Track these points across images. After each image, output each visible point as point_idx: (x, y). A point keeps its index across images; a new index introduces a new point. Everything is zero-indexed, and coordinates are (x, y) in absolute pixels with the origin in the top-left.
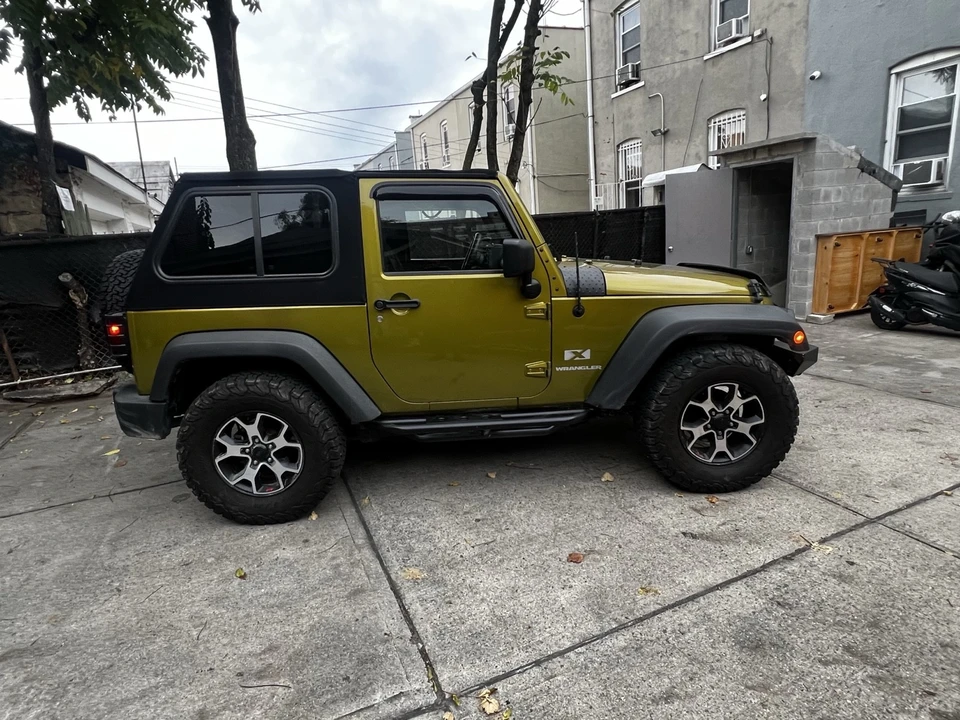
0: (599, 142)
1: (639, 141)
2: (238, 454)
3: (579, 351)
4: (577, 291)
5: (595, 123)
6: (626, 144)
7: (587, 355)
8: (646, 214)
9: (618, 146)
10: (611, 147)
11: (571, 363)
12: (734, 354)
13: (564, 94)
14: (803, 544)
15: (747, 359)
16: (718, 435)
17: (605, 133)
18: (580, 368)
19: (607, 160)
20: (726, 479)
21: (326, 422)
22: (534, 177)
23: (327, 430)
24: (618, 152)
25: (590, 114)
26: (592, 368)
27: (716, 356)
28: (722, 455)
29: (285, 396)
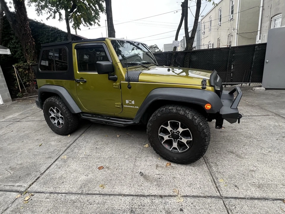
0: (264, 17)
1: (281, 14)
2: (54, 116)
3: (130, 101)
4: (128, 80)
5: (263, 9)
6: (275, 17)
7: (133, 102)
8: (256, 47)
9: (272, 18)
10: (269, 19)
11: (128, 104)
12: (177, 110)
13: (214, 2)
14: (176, 194)
15: (182, 112)
16: (174, 141)
17: (267, 13)
18: (131, 107)
19: (266, 24)
20: (175, 158)
21: (67, 112)
22: (237, 34)
23: (67, 114)
24: (271, 21)
25: (261, 5)
26: (135, 107)
27: (169, 109)
28: (175, 148)
29: (58, 103)
